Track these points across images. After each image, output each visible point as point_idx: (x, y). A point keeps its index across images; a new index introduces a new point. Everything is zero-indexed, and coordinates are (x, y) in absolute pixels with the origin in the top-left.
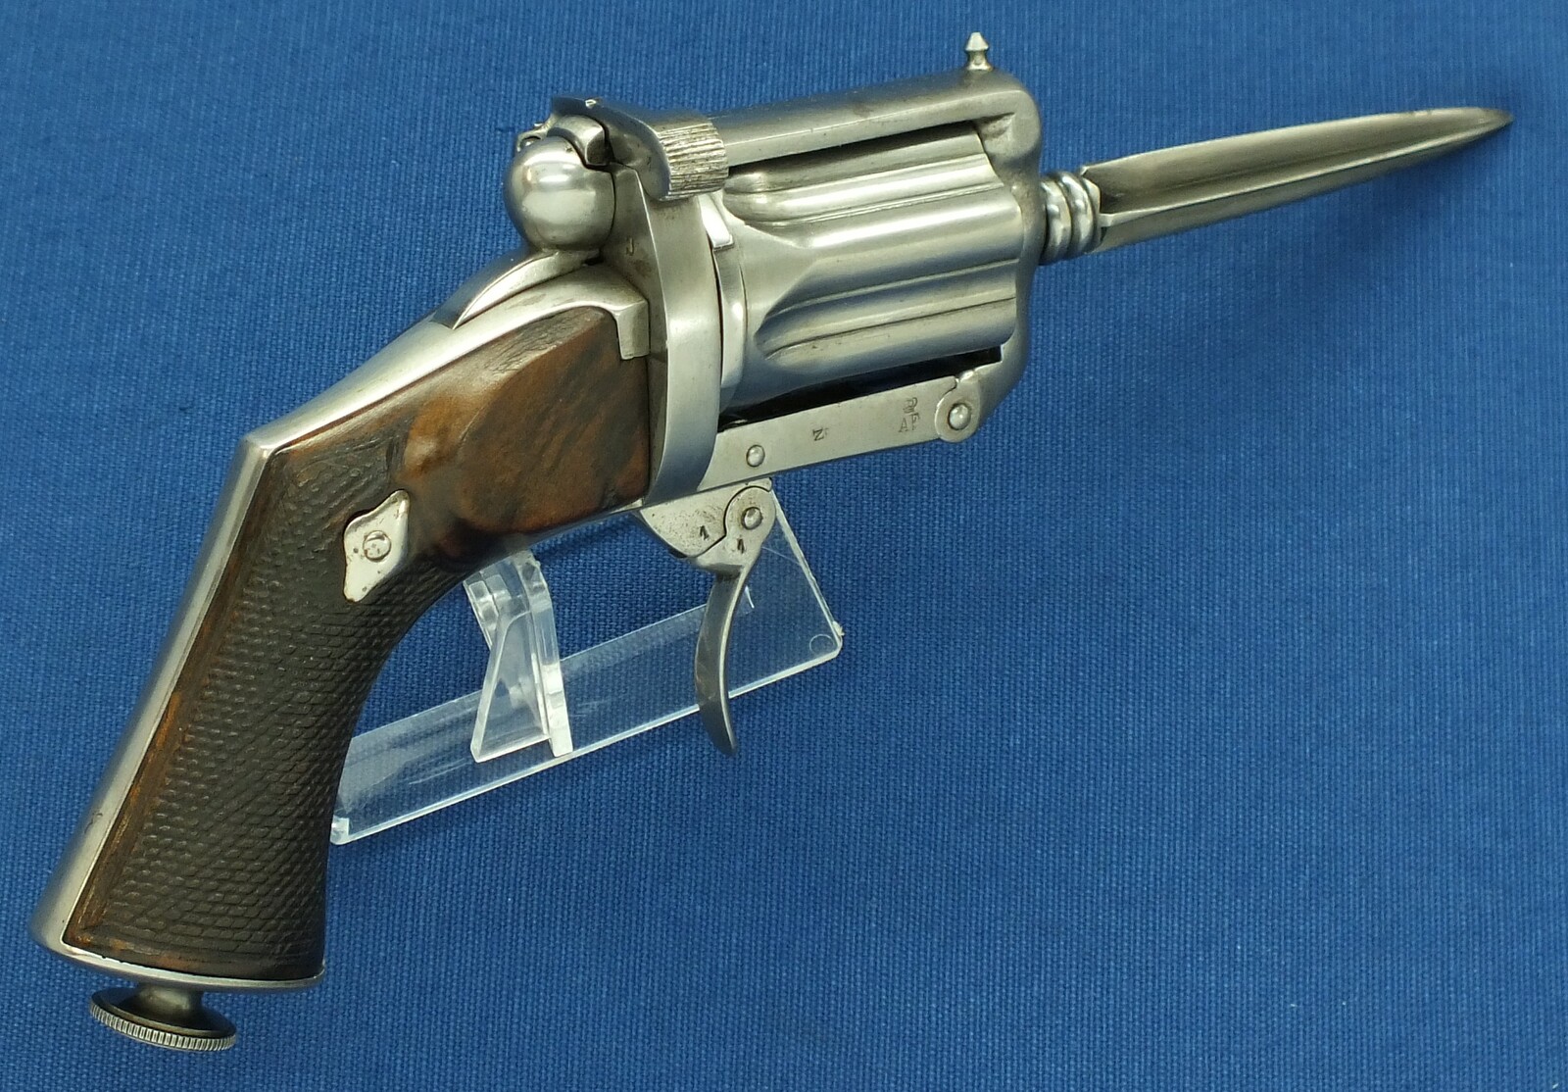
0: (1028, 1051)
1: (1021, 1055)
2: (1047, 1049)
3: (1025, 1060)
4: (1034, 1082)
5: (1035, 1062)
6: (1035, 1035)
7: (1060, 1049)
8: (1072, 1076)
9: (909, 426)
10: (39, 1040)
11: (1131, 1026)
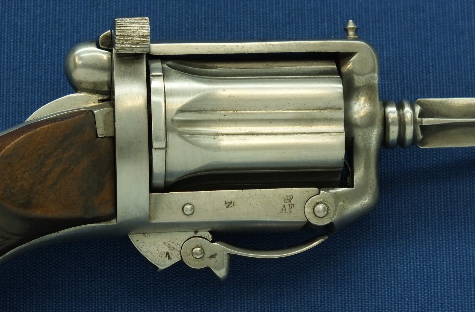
0: (389, 259)
1: (385, 261)
2: (398, 257)
3: (387, 264)
4: (392, 275)
5: (392, 264)
6: (392, 250)
7: (405, 257)
8: (412, 271)
9: (287, 209)
11: (441, 243)
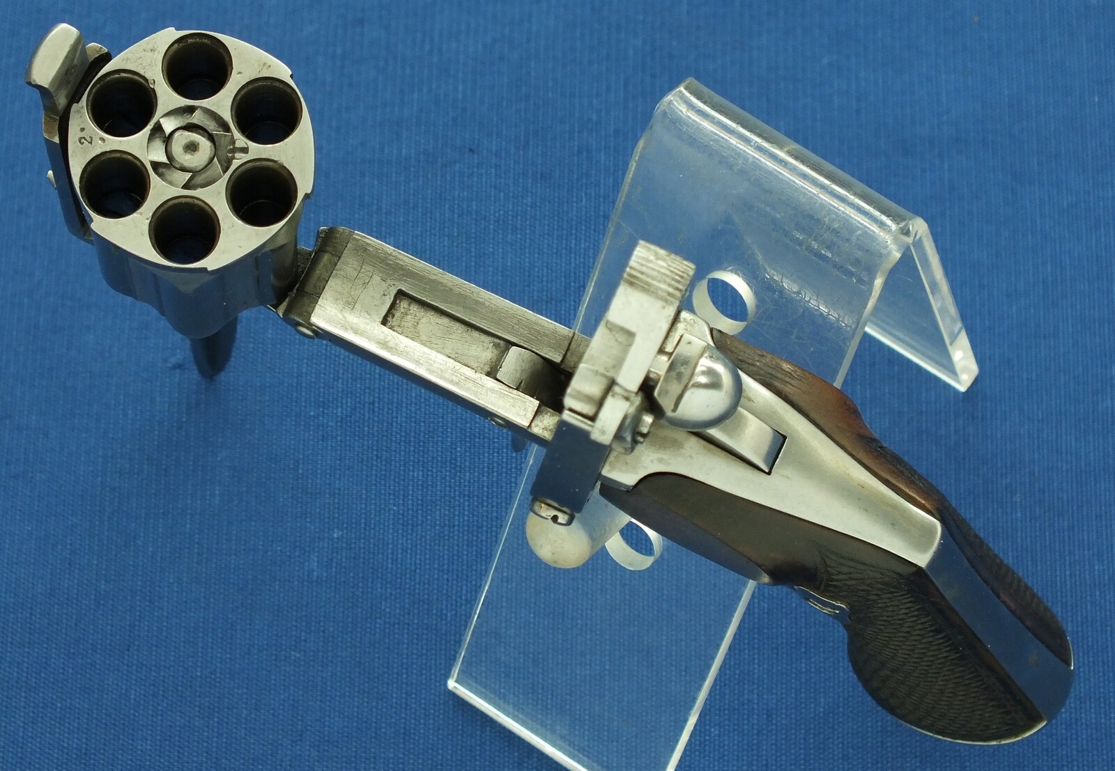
10: (396, 636)
